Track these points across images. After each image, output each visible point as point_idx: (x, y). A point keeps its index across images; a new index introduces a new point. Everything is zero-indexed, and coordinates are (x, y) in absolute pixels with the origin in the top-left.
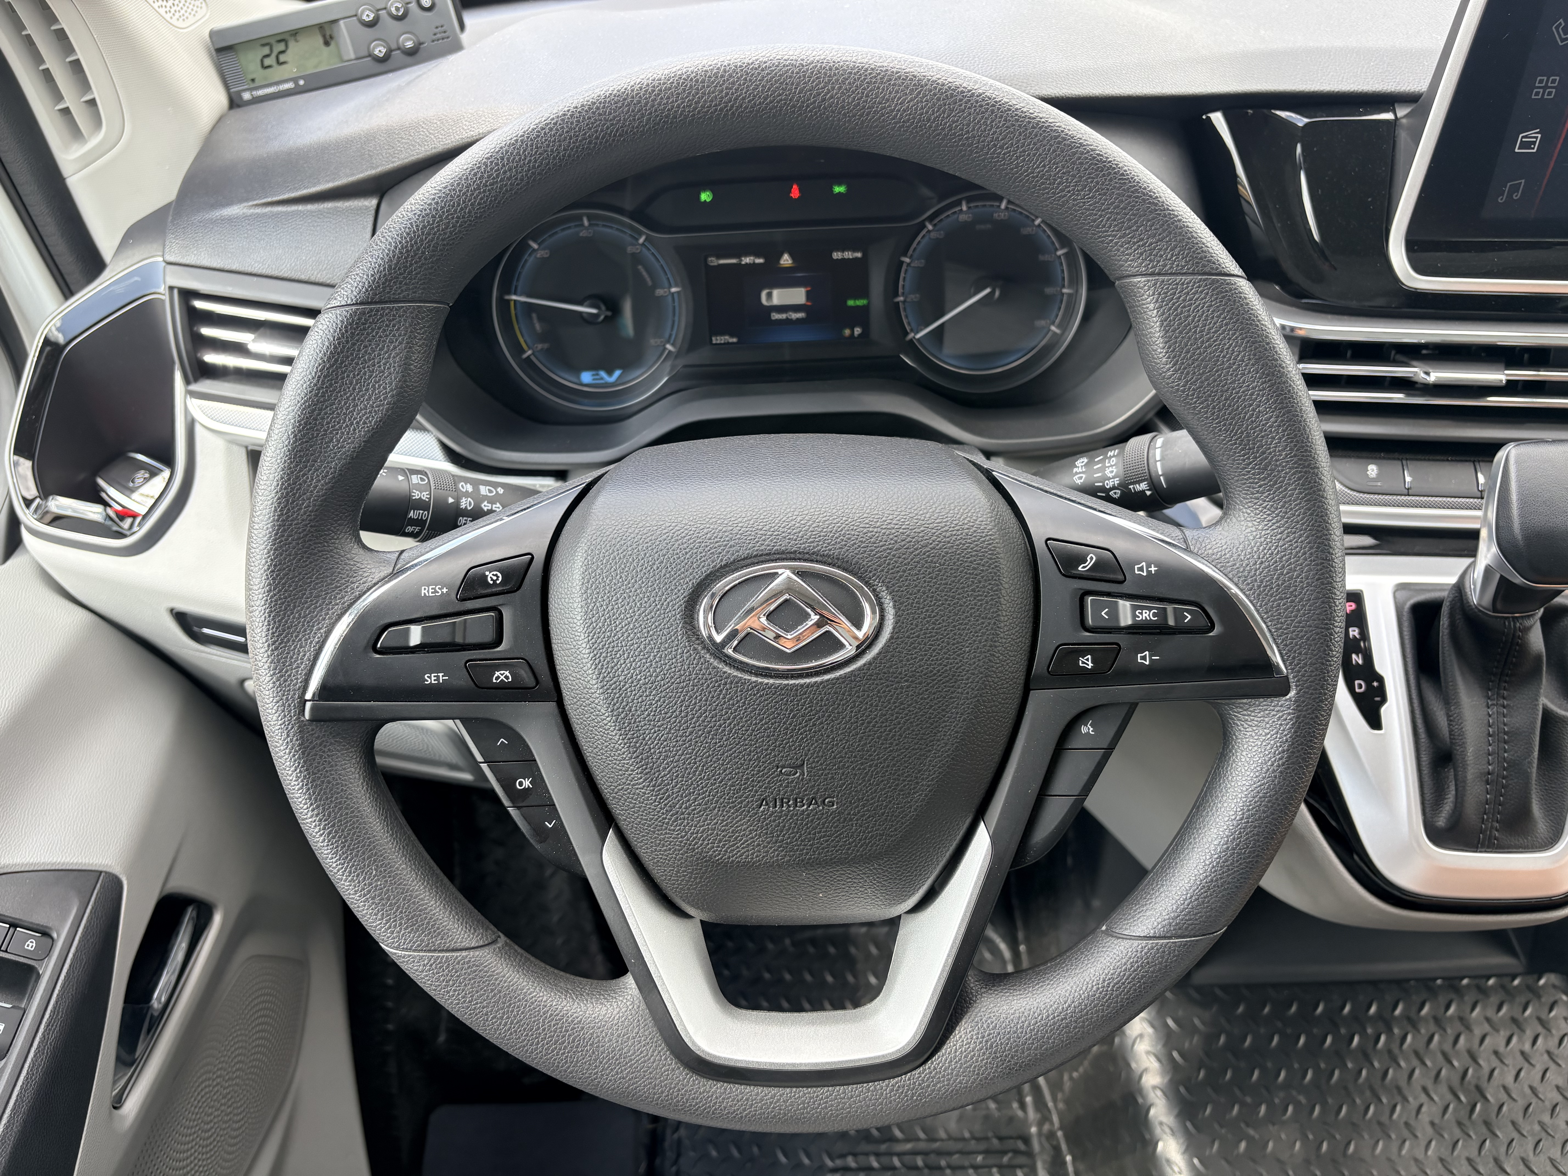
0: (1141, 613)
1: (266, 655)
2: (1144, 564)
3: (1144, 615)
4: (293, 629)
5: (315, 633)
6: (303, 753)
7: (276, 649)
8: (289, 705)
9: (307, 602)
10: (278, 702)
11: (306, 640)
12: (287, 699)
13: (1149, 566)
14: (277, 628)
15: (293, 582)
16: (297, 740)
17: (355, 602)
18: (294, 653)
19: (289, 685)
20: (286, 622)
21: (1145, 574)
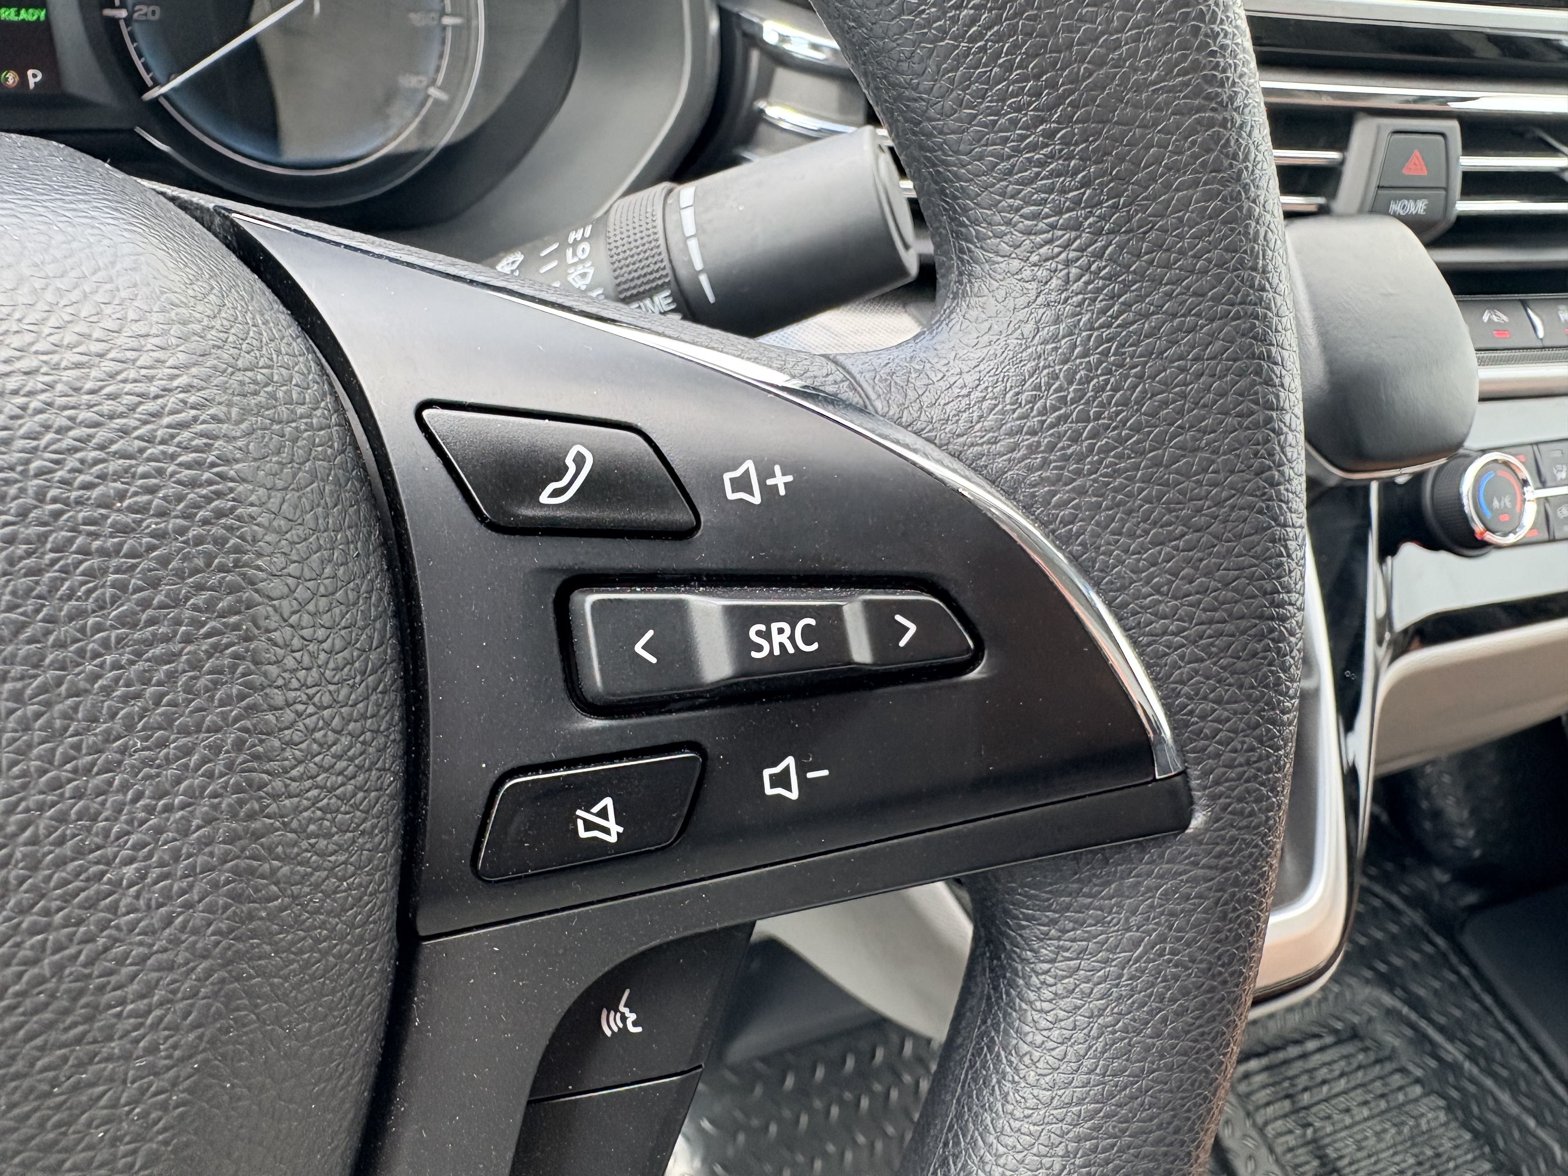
0: (767, 635)
2: (749, 465)
3: (777, 639)
13: (765, 473)
21: (756, 500)
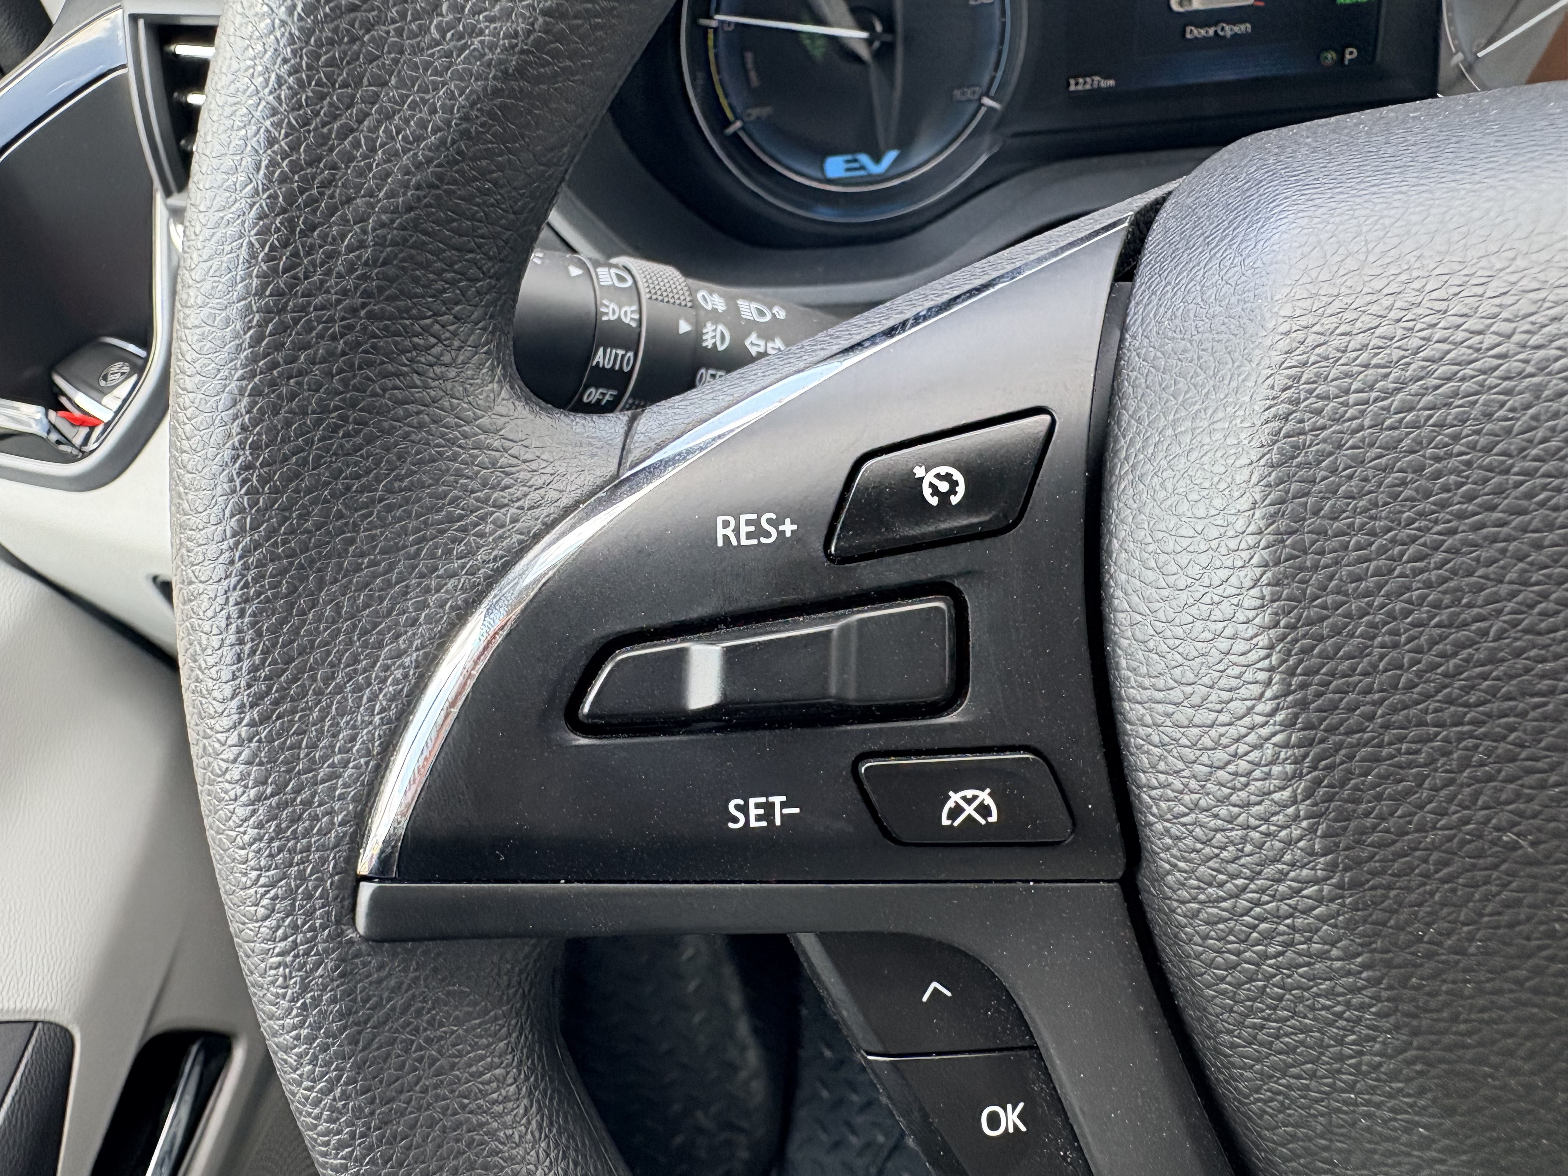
1: (233, 739)
4: (318, 654)
5: (386, 668)
6: (354, 1041)
7: (265, 718)
8: (309, 896)
9: (358, 568)
10: (273, 885)
11: (358, 689)
12: (302, 878)
14: (266, 652)
15: (314, 502)
16: (334, 1001)
17: (507, 567)
18: (320, 732)
19: (307, 833)
20: (296, 631)
